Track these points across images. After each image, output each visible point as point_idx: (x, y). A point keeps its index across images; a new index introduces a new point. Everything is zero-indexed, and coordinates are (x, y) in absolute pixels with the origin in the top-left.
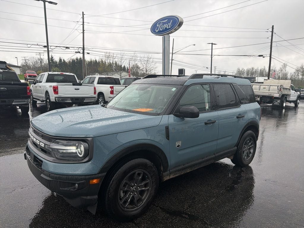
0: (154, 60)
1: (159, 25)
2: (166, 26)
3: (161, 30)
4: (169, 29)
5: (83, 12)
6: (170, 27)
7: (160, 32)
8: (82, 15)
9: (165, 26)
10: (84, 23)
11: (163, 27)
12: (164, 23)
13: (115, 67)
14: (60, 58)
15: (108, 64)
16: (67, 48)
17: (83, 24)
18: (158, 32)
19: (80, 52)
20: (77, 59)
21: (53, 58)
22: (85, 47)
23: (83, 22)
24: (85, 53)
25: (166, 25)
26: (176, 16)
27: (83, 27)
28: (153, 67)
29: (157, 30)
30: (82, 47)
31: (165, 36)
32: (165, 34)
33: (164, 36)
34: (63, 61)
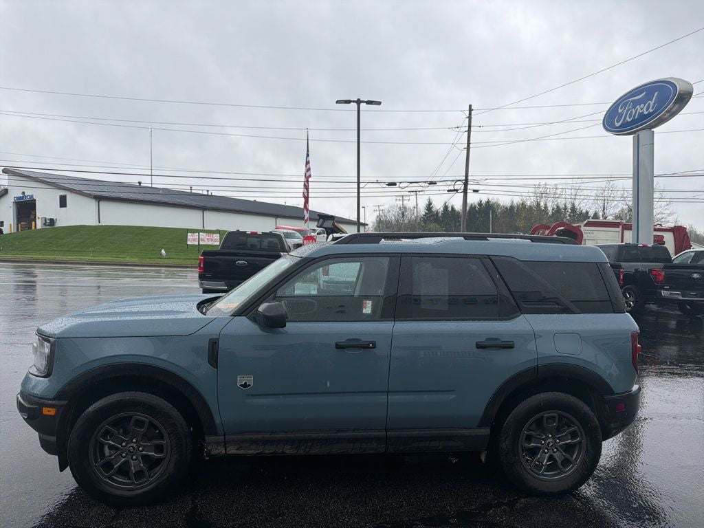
0: (664, 195)
1: (625, 109)
2: (642, 109)
3: (629, 120)
4: (650, 114)
5: (470, 106)
6: (651, 111)
7: (625, 125)
8: (467, 113)
9: (639, 109)
10: (472, 128)
11: (634, 112)
12: (636, 103)
13: (570, 216)
14: (445, 204)
15: (553, 209)
16: (431, 183)
17: (469, 131)
18: (621, 126)
19: (457, 190)
20: (480, 204)
21: (431, 204)
22: (469, 178)
23: (470, 127)
24: (468, 191)
25: (642, 105)
26: (671, 78)
27: (469, 137)
28: (662, 213)
29: (618, 122)
30: (464, 178)
31: (638, 135)
32: (640, 130)
33: (638, 133)
34: (450, 209)
